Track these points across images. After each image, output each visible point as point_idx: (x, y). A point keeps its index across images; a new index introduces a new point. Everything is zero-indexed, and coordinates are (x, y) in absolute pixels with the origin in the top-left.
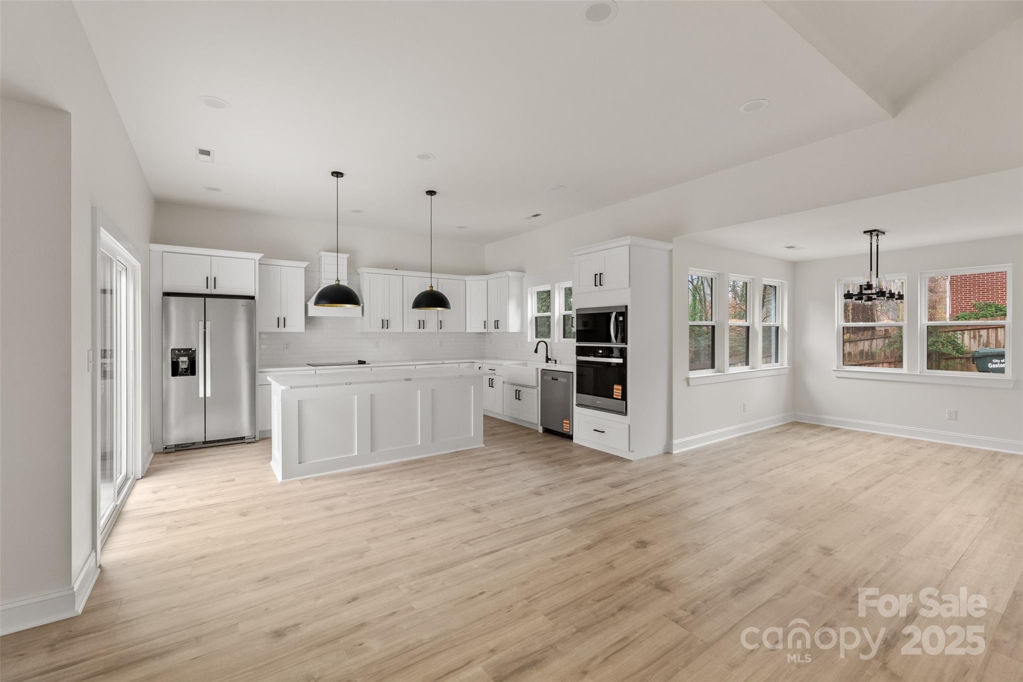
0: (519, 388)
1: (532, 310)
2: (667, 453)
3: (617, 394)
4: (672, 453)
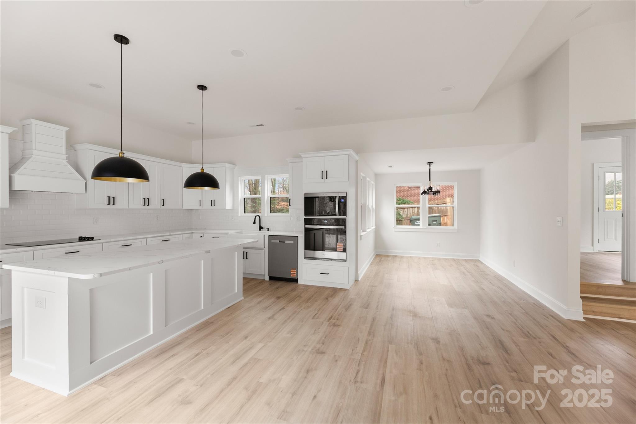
0: (246, 251)
2: (356, 281)
3: (340, 248)
4: (359, 281)
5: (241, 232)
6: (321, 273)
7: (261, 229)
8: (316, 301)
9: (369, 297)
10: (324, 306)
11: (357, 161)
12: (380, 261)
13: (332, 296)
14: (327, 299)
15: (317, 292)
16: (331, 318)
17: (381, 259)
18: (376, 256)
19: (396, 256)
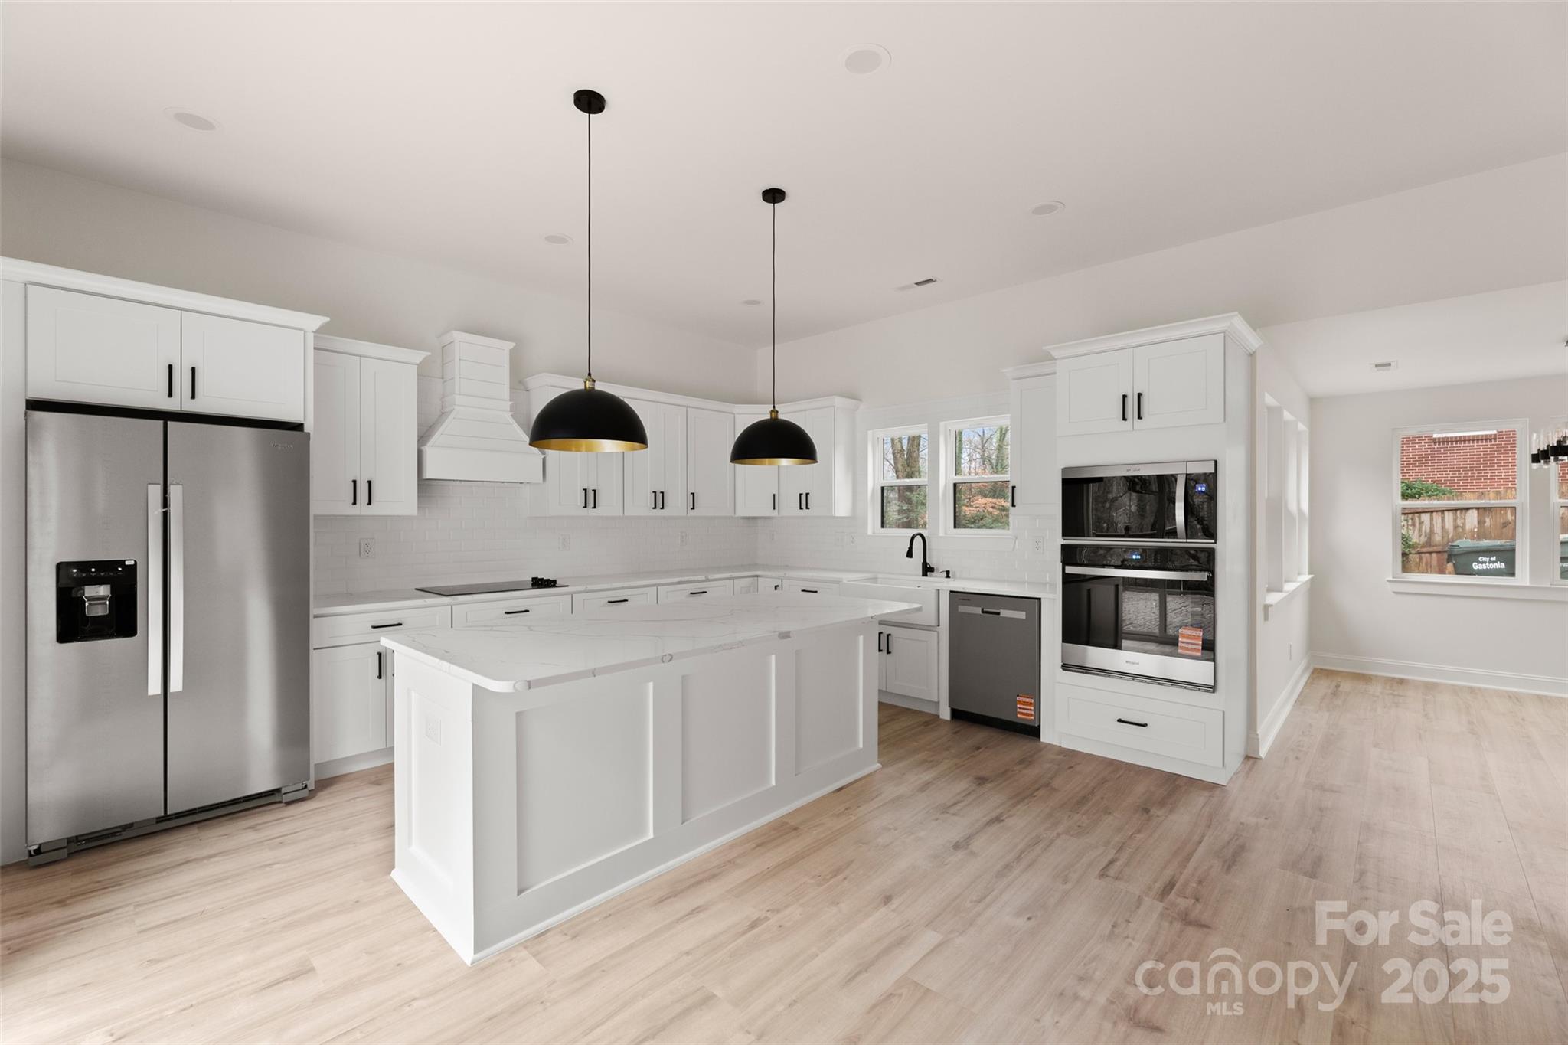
0: (887, 630)
1: (879, 473)
2: (1250, 758)
3: (1190, 646)
4: (1260, 759)
5: (875, 580)
6: (1120, 721)
7: (928, 573)
8: (1107, 811)
9: (1314, 831)
10: (1139, 836)
11: (1252, 355)
12: (1334, 694)
13: (1162, 803)
14: (1147, 811)
15: (1104, 781)
16: (1172, 889)
17: (1338, 686)
18: (1313, 673)
19: (1401, 681)
